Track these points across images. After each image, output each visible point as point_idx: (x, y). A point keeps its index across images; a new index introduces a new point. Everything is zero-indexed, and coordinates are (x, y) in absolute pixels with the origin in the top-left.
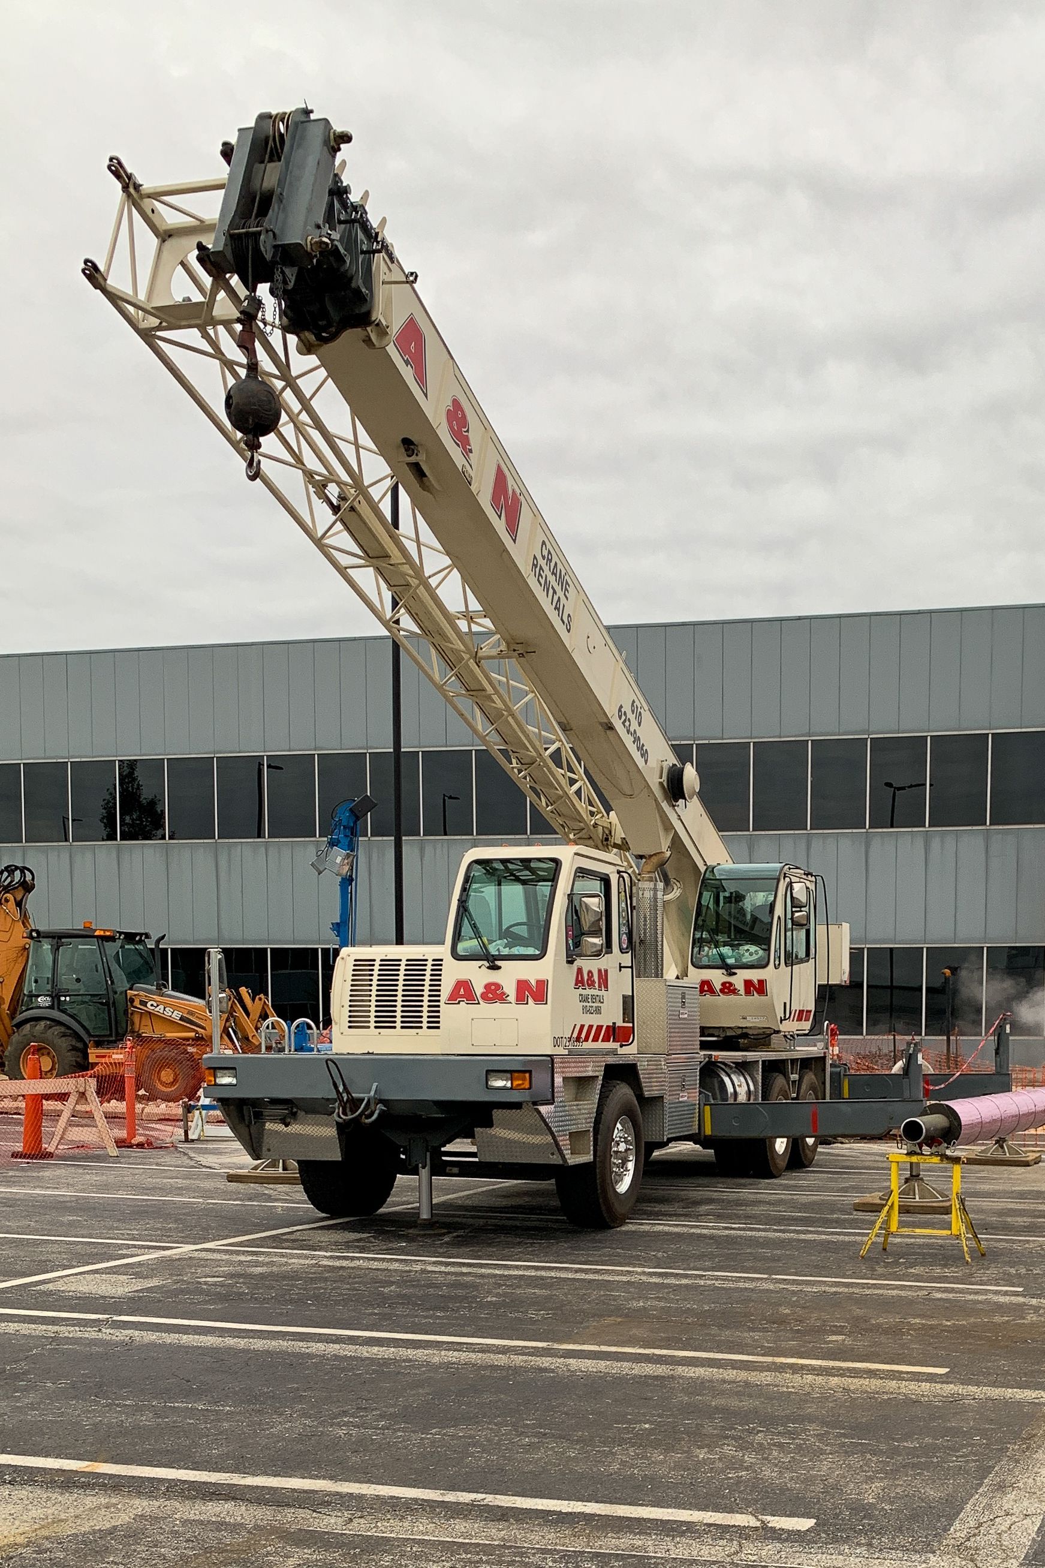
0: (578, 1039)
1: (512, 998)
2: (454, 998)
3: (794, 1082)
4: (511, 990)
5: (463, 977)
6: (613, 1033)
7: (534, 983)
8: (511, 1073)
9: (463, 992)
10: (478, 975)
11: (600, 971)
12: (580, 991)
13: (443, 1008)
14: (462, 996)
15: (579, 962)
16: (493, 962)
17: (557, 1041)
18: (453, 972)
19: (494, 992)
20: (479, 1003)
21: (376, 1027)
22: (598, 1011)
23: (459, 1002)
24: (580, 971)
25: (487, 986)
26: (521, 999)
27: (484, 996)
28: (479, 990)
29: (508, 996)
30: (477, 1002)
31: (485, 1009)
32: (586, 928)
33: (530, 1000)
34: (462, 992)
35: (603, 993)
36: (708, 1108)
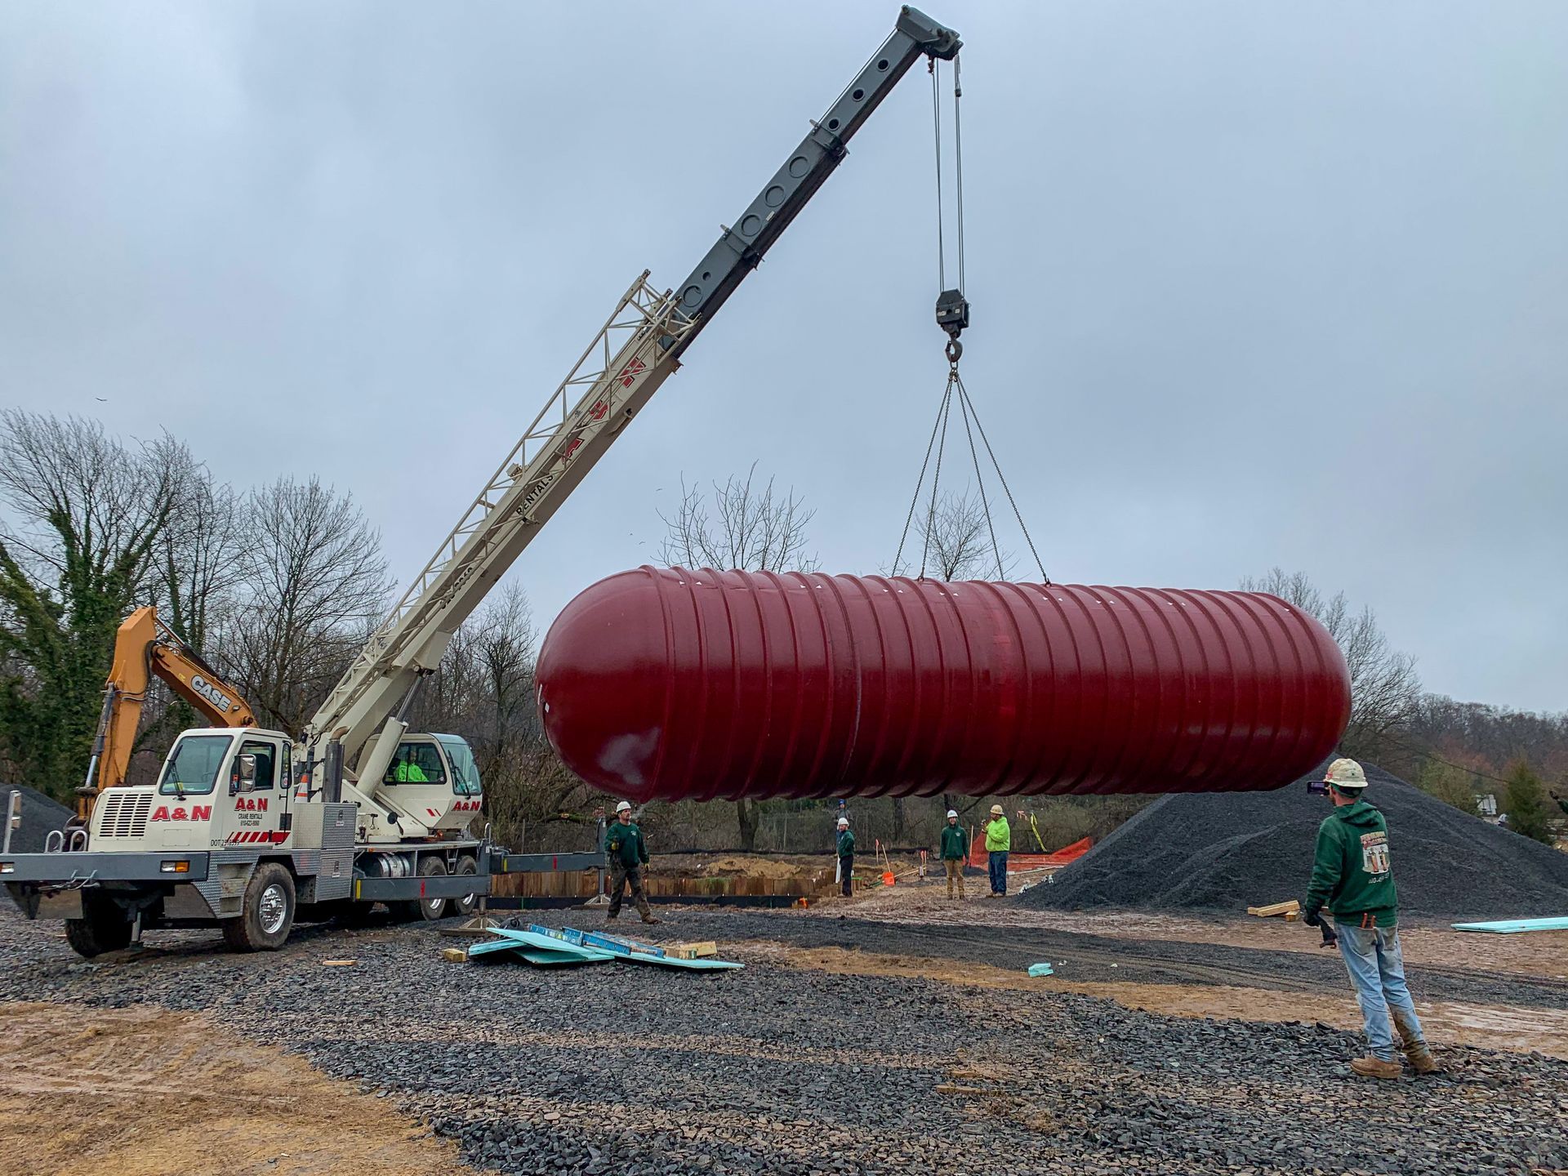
0: (235, 841)
1: (189, 817)
2: (156, 817)
3: (452, 864)
6: (269, 836)
7: (203, 808)
8: (176, 863)
10: (171, 803)
11: (260, 800)
12: (240, 812)
13: (148, 824)
15: (238, 795)
16: (181, 795)
17: (214, 843)
18: (158, 801)
22: (256, 823)
24: (241, 800)
25: (176, 810)
26: (195, 817)
27: (174, 817)
28: (171, 812)
31: (174, 824)
32: (245, 775)
34: (161, 814)
35: (262, 812)
36: (359, 882)
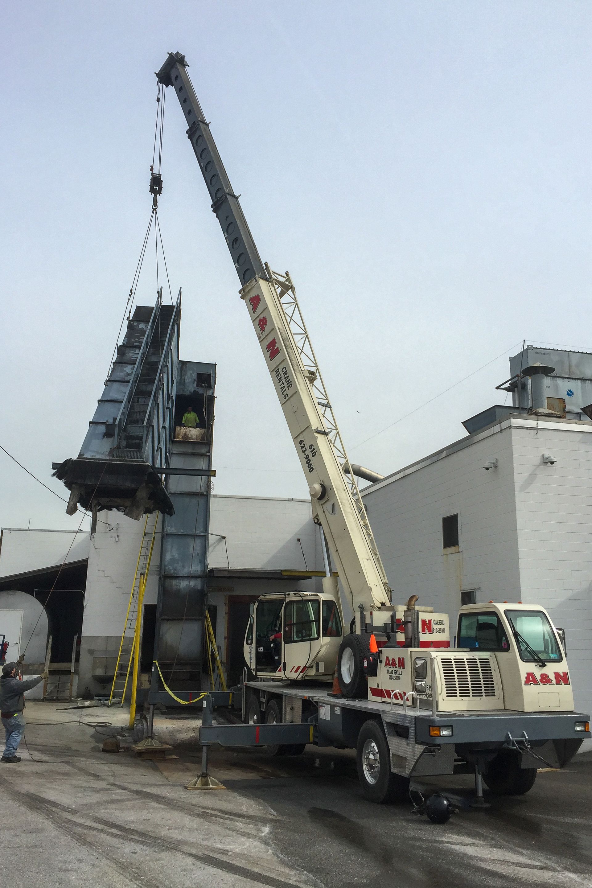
4: (552, 677)
5: (530, 671)
9: (531, 679)
14: (531, 681)
19: (545, 679)
20: (540, 685)
21: (460, 696)
23: (531, 684)
29: (552, 681)
30: (538, 684)
33: (562, 683)
